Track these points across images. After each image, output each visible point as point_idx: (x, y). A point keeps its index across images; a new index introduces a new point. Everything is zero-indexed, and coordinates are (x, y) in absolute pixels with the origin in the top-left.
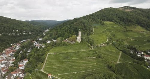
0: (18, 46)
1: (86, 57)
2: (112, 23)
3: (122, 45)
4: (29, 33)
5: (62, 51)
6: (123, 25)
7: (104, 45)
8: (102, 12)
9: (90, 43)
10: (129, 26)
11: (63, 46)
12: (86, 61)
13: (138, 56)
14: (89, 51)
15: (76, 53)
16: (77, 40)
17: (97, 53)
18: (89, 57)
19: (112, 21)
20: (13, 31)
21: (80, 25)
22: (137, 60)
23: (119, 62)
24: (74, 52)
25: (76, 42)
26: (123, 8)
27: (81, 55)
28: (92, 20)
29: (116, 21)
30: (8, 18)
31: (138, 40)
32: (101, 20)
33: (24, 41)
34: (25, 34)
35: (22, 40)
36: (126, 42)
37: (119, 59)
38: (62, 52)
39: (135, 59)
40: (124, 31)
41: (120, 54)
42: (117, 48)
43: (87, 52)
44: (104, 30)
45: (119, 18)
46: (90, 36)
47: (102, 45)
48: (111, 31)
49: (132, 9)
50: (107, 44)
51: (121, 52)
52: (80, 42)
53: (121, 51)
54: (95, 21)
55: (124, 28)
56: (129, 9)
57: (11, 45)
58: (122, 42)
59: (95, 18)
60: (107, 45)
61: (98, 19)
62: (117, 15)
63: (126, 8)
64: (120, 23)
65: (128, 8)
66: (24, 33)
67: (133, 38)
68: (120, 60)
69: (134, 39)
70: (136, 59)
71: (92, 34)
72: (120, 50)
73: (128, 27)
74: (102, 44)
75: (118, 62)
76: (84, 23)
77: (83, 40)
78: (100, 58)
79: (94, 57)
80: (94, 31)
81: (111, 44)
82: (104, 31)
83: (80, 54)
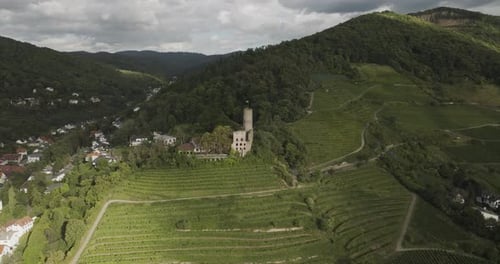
0: (36, 151)
1: (259, 226)
2: (386, 69)
3: (420, 162)
4: (92, 99)
5: (165, 193)
6: (429, 78)
7: (344, 164)
8: (353, 28)
9: (287, 160)
10: (451, 83)
11: (176, 171)
12: (258, 244)
13: (487, 216)
14: (278, 196)
15: (221, 203)
16: (234, 146)
17: (312, 207)
18: (272, 224)
19: (387, 63)
20: (35, 91)
21: (261, 77)
22: (482, 236)
23: (403, 245)
24: (213, 200)
25: (228, 151)
26: (433, 14)
27: (240, 216)
28: (311, 57)
29: (403, 65)
30: (26, 44)
31: (483, 141)
32: (348, 60)
33: (69, 127)
34: (76, 102)
35: (61, 125)
36: (438, 148)
37: (404, 232)
38: (164, 197)
39: (473, 235)
40: (432, 104)
41: (412, 208)
42: (397, 177)
43: (267, 200)
44: (355, 99)
45: (415, 50)
46: (291, 128)
47: (336, 167)
48: (380, 104)
49: (464, 18)
50: (357, 162)
51: (415, 197)
52: (246, 156)
53: (417, 192)
54: (321, 63)
55: (431, 92)
56: (455, 18)
57: (19, 142)
58: (422, 147)
59: (325, 51)
60: (358, 165)
61: (337, 53)
62: (407, 39)
63: (444, 13)
64: (416, 73)
65: (452, 14)
66: (75, 98)
67: (465, 133)
68: (407, 238)
69: (470, 139)
70: (478, 235)
71: (302, 116)
72: (412, 190)
73: (447, 88)
74: (339, 163)
75: (399, 249)
76: (277, 72)
77: (260, 144)
78: (320, 228)
79: (295, 224)
80: (314, 102)
81: (373, 159)
82: (356, 102)
83: (238, 210)
